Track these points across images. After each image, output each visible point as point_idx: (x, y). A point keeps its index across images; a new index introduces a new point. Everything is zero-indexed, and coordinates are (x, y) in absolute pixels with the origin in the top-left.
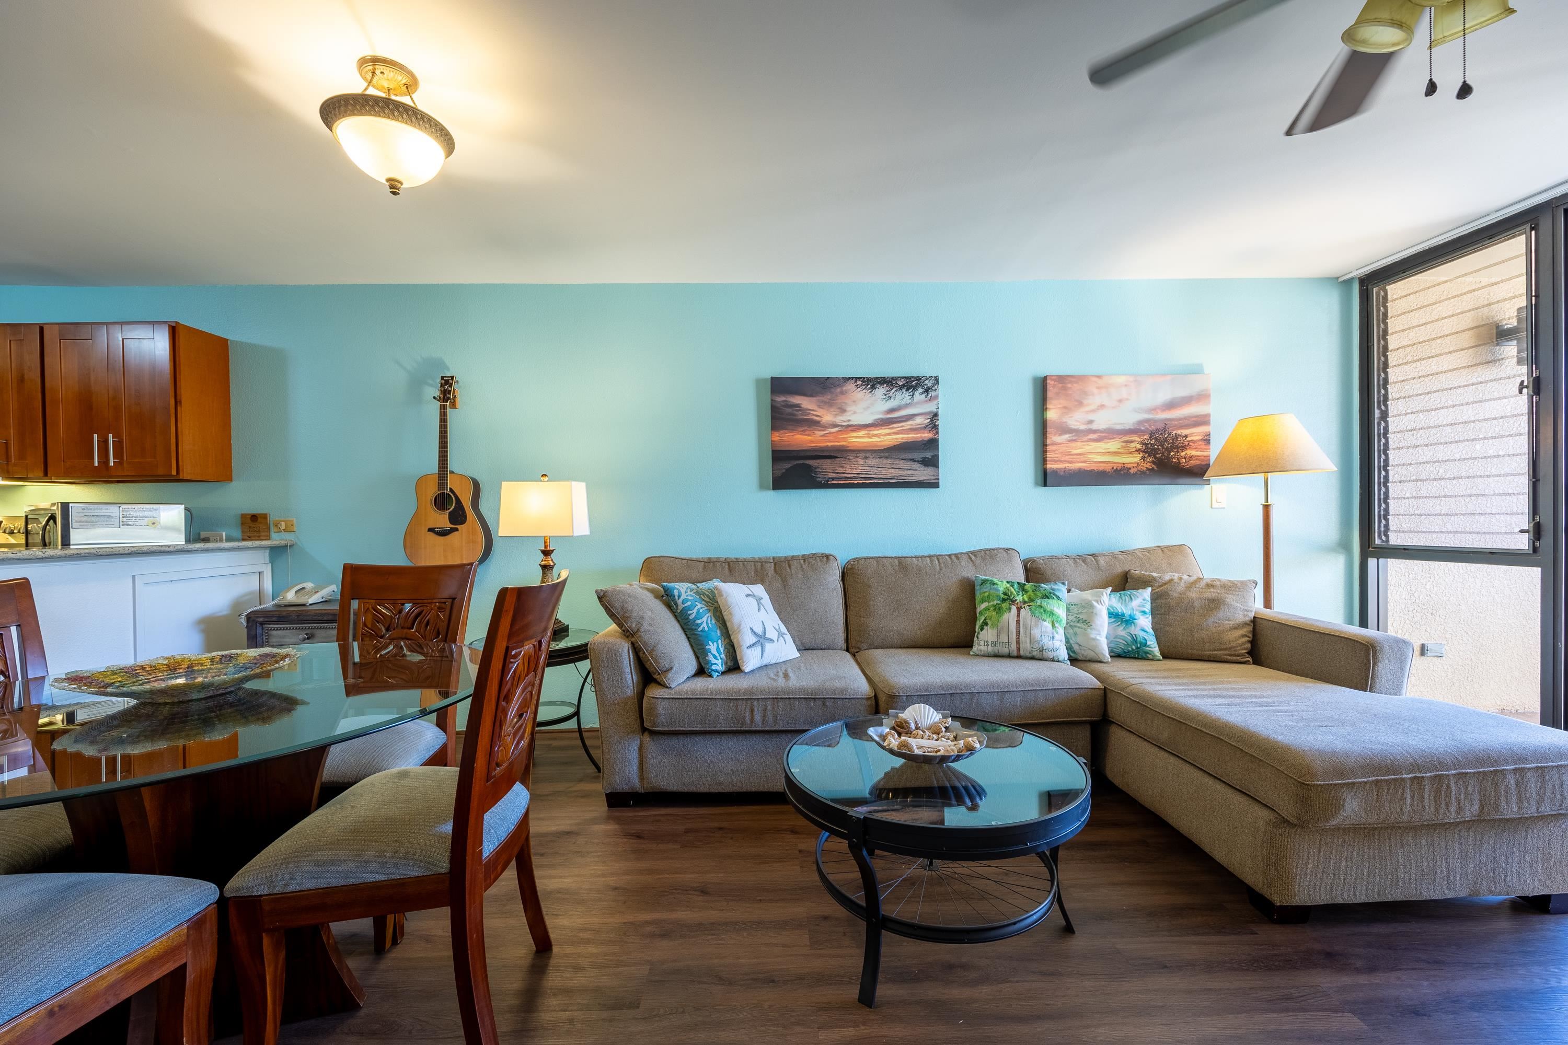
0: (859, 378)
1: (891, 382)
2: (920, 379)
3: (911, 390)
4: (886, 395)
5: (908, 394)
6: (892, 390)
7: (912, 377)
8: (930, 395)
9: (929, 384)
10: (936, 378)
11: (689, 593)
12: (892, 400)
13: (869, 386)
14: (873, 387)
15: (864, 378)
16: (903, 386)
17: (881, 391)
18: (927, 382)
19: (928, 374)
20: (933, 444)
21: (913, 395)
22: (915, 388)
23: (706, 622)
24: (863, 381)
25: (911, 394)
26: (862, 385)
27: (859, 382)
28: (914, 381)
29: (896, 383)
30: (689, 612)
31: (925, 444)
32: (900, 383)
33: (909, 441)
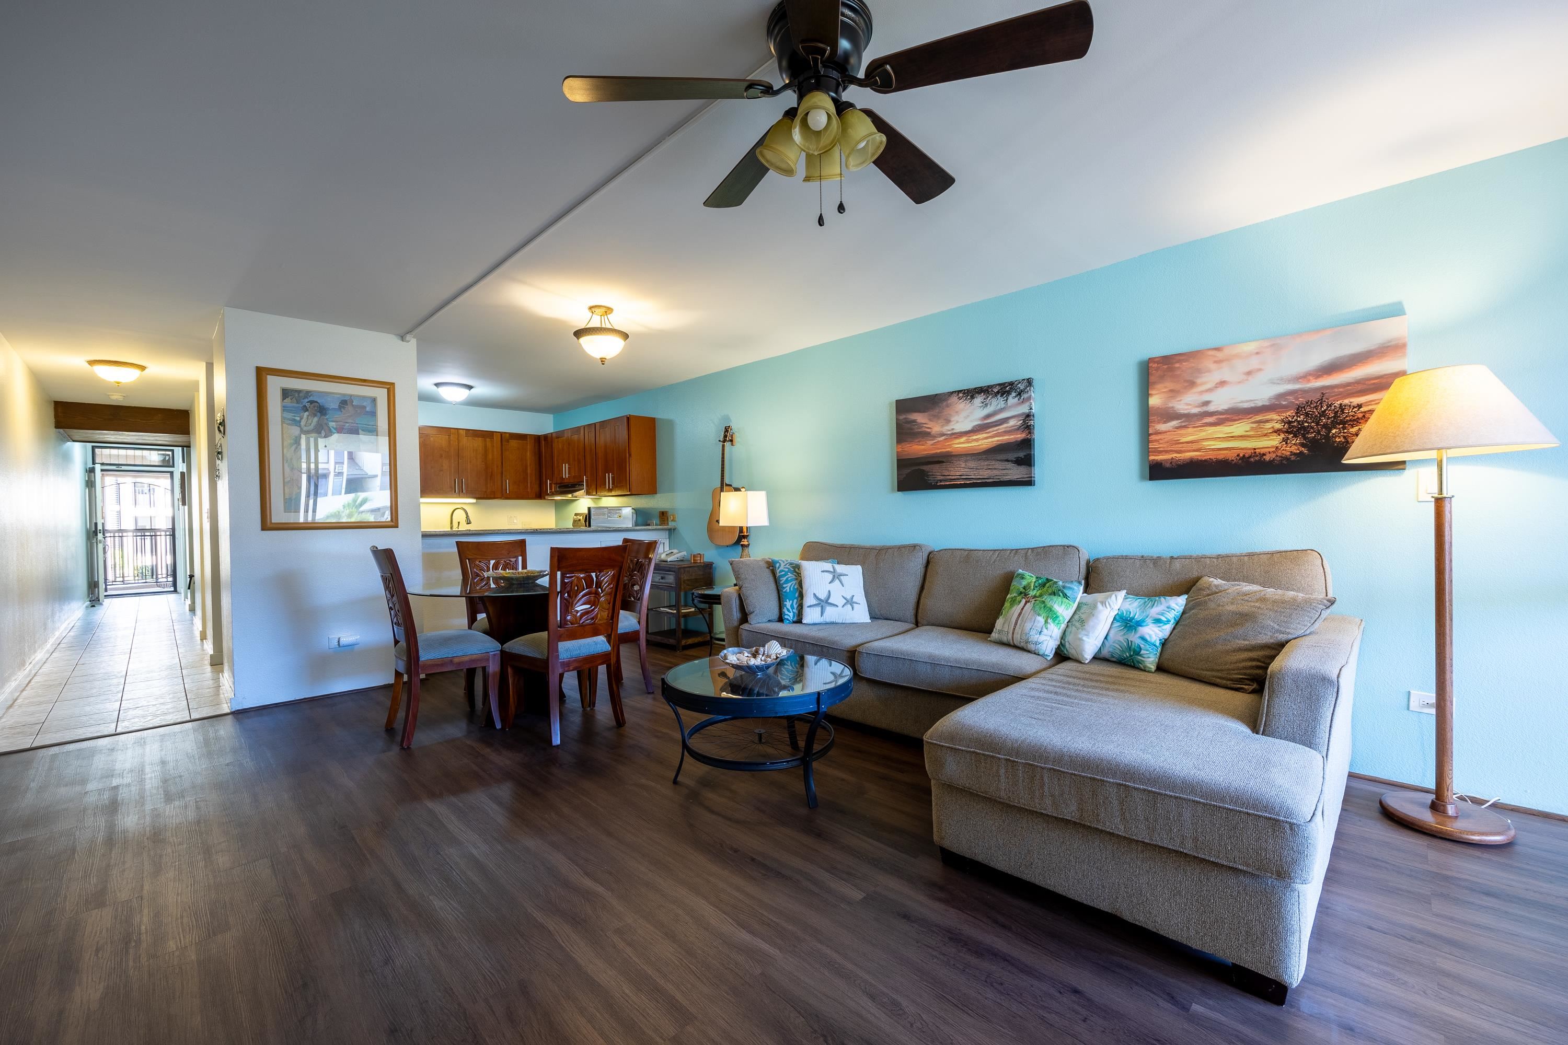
0: (961, 391)
1: (988, 390)
2: (1013, 384)
3: (1005, 396)
4: (983, 403)
5: (1002, 400)
6: (988, 397)
7: (1006, 383)
8: (1022, 398)
9: (1021, 387)
10: (1029, 382)
12: (989, 406)
13: (969, 397)
14: (972, 397)
15: (965, 390)
16: (998, 392)
17: (978, 400)
18: (1019, 385)
19: (1020, 378)
20: (1027, 444)
21: (1007, 400)
22: (1009, 393)
23: (788, 587)
24: (964, 393)
25: (1005, 398)
26: (963, 397)
27: (961, 395)
28: (1008, 386)
29: (992, 391)
30: (781, 579)
31: (1018, 444)
32: (996, 390)
33: (1003, 443)
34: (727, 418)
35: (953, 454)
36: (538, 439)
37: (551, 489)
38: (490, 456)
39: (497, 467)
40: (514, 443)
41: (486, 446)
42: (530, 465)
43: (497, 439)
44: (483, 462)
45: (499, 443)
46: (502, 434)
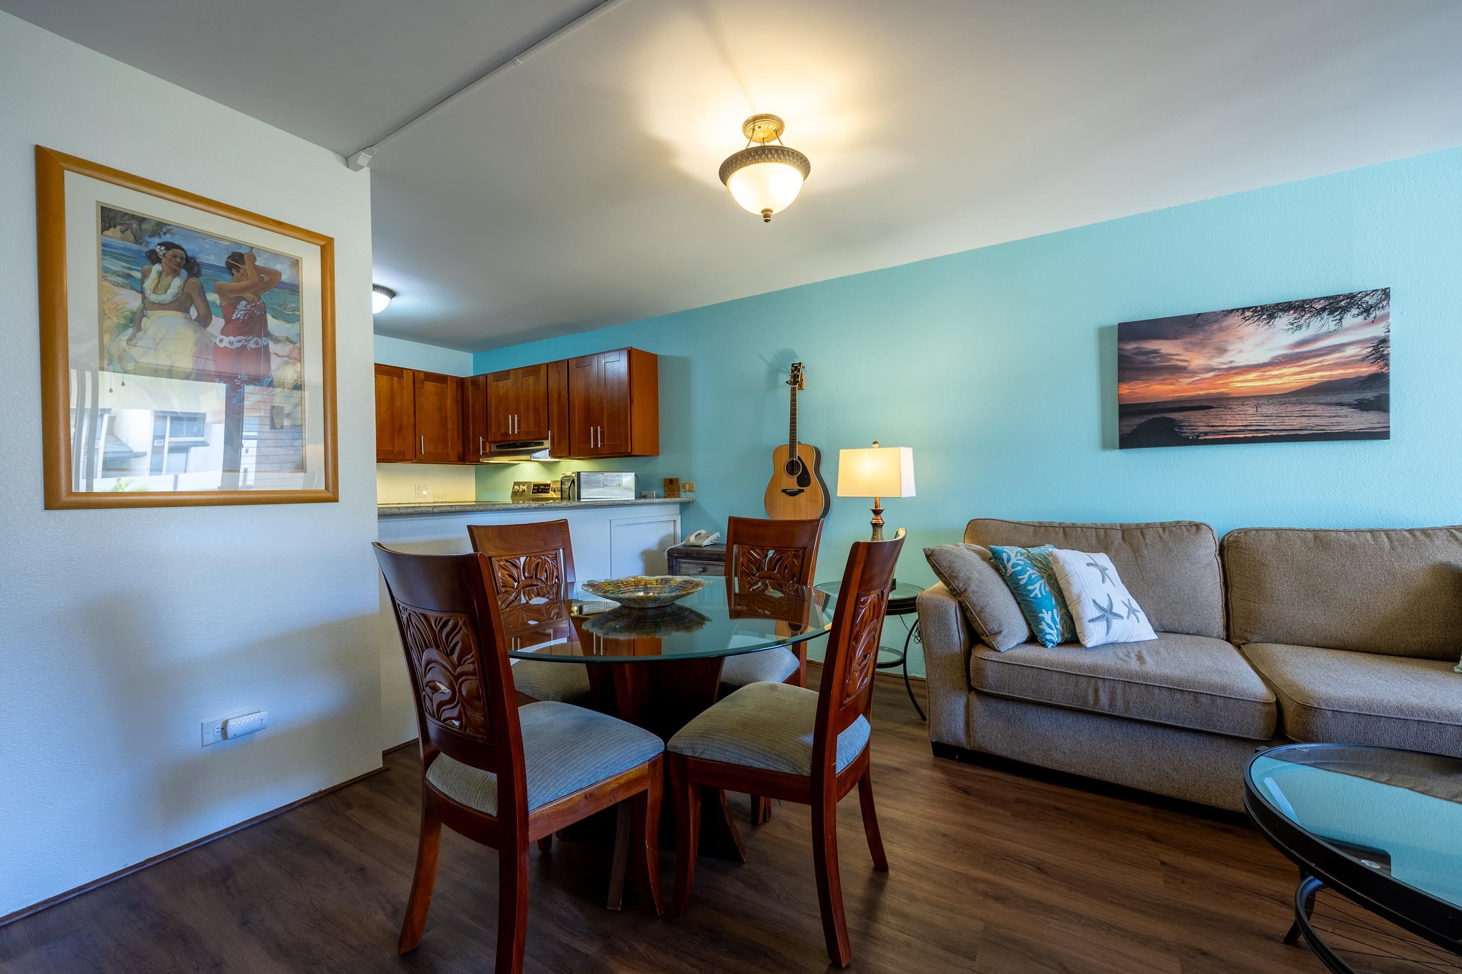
0: (1248, 309)
1: (1302, 307)
2: (1355, 296)
3: (1336, 314)
4: (1292, 324)
5: (1332, 319)
6: (1303, 316)
7: (1340, 296)
8: (1373, 315)
9: (1372, 301)
10: (1386, 293)
11: (1019, 557)
12: (1304, 328)
13: (1265, 316)
14: (1271, 317)
15: (1257, 307)
16: (1324, 309)
17: (1283, 321)
18: (1367, 298)
19: (1370, 287)
20: (1380, 380)
21: (1340, 319)
22: (1345, 310)
23: (1039, 589)
24: (1255, 311)
25: (1338, 317)
26: (1252, 316)
27: (1248, 314)
28: (1344, 300)
29: (1311, 307)
30: (1020, 577)
31: (1364, 381)
32: (1318, 306)
33: (1333, 379)
34: (791, 354)
35: (1231, 396)
36: (461, 383)
37: (484, 449)
38: (398, 403)
39: (408, 417)
40: (430, 386)
41: (392, 388)
42: (451, 416)
43: (407, 379)
44: (388, 409)
45: (411, 385)
46: (414, 372)
